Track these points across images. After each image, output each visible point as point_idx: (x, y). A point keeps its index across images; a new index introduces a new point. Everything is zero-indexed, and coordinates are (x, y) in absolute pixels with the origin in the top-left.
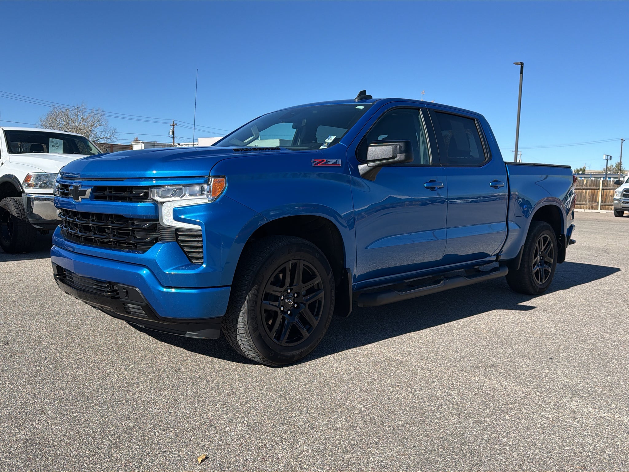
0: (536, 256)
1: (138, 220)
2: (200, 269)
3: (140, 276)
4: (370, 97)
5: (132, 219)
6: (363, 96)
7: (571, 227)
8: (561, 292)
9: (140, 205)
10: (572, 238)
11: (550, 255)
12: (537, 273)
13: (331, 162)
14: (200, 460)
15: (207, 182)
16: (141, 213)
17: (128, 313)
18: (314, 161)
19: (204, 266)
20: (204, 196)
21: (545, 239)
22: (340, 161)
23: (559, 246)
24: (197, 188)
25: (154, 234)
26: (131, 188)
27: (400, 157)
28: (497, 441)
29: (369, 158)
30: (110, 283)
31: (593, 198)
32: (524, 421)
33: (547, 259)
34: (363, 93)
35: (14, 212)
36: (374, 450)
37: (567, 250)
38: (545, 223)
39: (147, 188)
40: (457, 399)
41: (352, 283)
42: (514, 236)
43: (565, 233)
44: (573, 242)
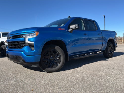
0: (109, 50)
1: (21, 42)
2: (34, 51)
3: (21, 54)
4: (71, 17)
5: (20, 42)
6: (69, 17)
7: (116, 44)
8: (115, 57)
9: (21, 38)
10: (117, 46)
11: (112, 49)
12: (110, 53)
13: (62, 29)
14: (32, 90)
15: (35, 33)
16: (21, 40)
17: (20, 62)
18: (58, 29)
19: (35, 50)
20: (34, 36)
21: (111, 46)
22: (64, 29)
23: (114, 47)
24: (33, 34)
25: (24, 45)
26: (19, 35)
27: (77, 27)
28: (101, 84)
29: (71, 28)
30: (16, 56)
31: (121, 41)
32: (107, 80)
33: (112, 50)
34: (69, 16)
35: (4, 48)
36: (72, 87)
37: (116, 49)
38: (110, 43)
39: (22, 35)
40: (92, 77)
41: (68, 55)
42: (104, 45)
43: (115, 45)
44: (117, 47)
